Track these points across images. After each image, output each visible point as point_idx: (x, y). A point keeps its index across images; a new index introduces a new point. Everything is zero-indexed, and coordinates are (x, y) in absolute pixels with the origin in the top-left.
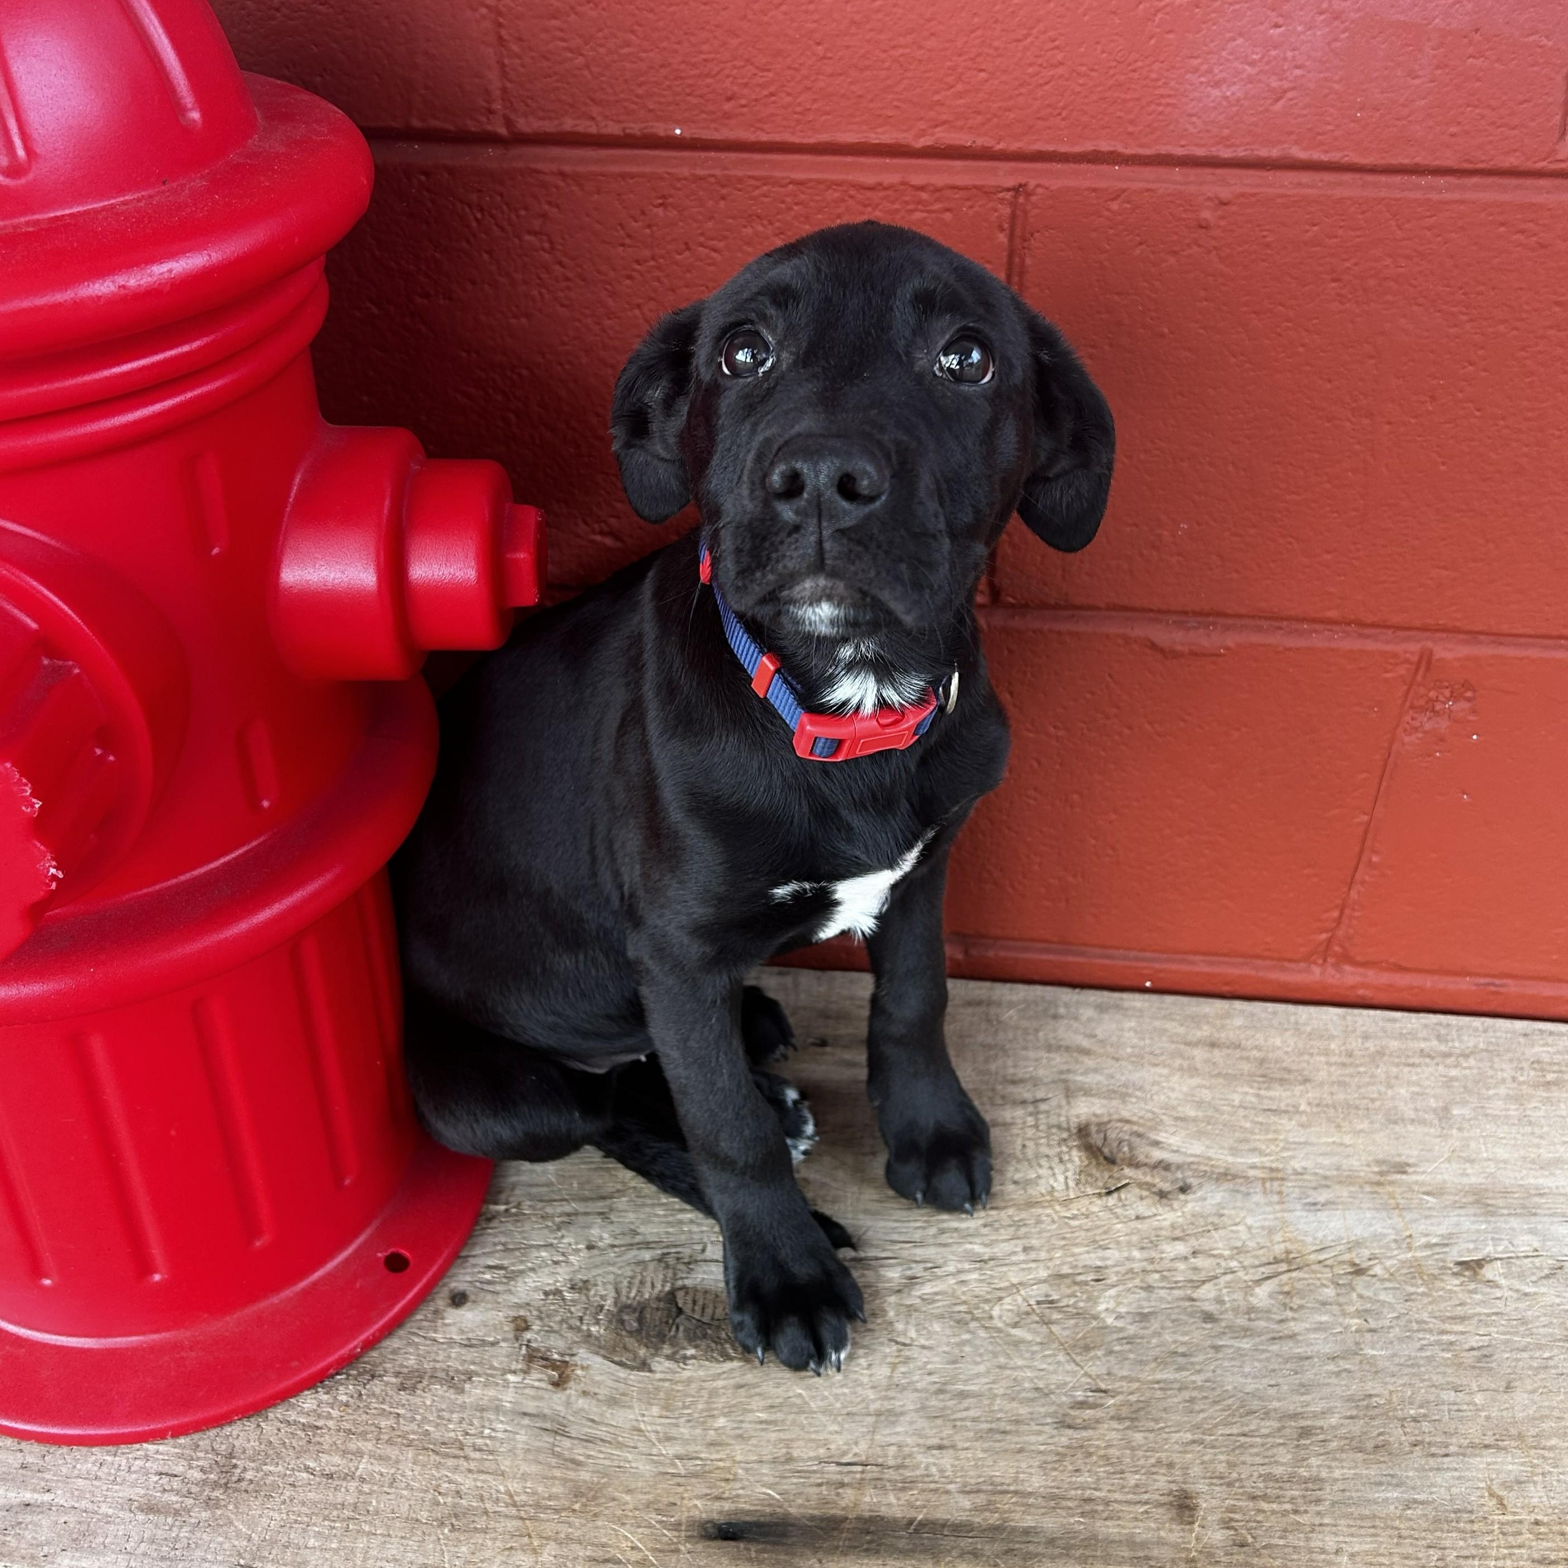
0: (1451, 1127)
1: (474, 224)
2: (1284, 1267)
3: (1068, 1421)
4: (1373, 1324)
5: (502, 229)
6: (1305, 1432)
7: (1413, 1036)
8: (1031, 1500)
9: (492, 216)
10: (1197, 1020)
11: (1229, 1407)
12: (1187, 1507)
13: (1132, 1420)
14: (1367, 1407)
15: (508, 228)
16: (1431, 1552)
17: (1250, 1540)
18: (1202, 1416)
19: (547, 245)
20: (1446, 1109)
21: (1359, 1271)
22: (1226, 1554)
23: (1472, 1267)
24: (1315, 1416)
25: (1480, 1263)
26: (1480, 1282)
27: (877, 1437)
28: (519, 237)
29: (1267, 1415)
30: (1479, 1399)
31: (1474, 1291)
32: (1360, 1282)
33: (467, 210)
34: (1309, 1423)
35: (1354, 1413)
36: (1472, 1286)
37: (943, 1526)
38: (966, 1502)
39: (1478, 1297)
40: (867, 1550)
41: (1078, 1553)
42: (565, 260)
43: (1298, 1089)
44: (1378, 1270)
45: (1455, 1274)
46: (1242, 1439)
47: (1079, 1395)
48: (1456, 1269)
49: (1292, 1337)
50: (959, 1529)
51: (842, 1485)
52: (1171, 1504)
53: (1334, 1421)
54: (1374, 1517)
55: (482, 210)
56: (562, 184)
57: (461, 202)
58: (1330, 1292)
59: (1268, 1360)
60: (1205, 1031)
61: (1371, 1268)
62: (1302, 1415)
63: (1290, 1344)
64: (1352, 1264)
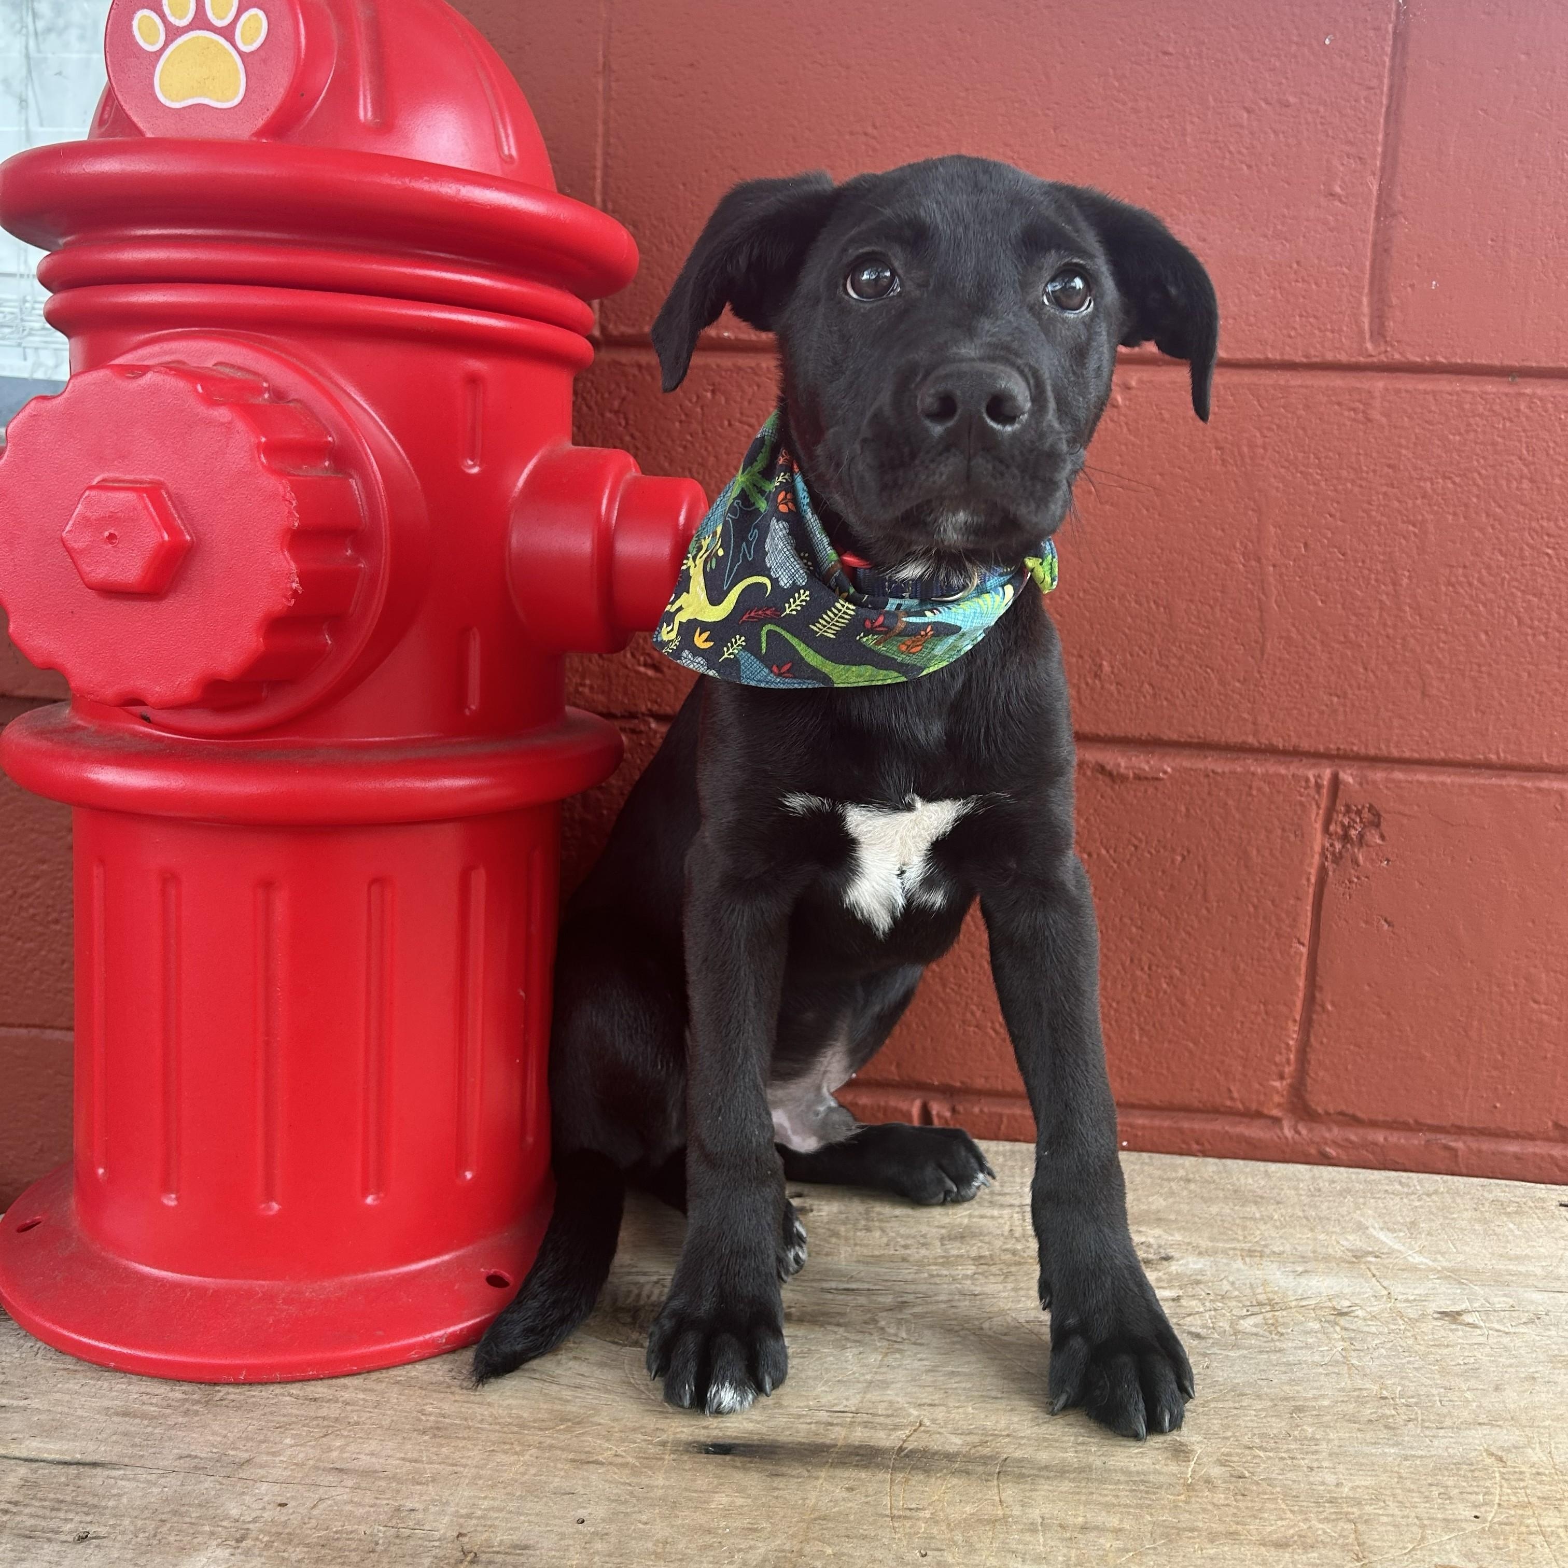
0: (1420, 1233)
2: (1268, 1308)
4: (1358, 1346)
6: (1299, 1409)
7: (1379, 1182)
8: (1023, 1442)
10: (1174, 1168)
12: (1183, 1451)
14: (1358, 1397)
16: (1434, 1488)
17: (1247, 1474)
20: (1414, 1224)
21: (1342, 1314)
22: (1225, 1482)
23: (1453, 1316)
24: (1306, 1399)
25: (1459, 1313)
26: (1461, 1324)
27: (869, 1396)
29: (1259, 1397)
30: (1468, 1395)
31: (1457, 1330)
32: (1342, 1321)
34: (1301, 1403)
35: (1345, 1399)
36: (1454, 1327)
37: (935, 1454)
38: (957, 1440)
39: (1460, 1333)
40: (857, 1466)
41: (1072, 1476)
43: (1271, 1208)
44: (1360, 1313)
45: (1435, 1319)
46: (1235, 1412)
48: (1436, 1316)
49: (1280, 1351)
50: (950, 1457)
51: (831, 1424)
52: (1165, 1447)
53: (1326, 1403)
54: (1373, 1464)
58: (1316, 1326)
59: (1256, 1364)
60: (1181, 1173)
61: (1353, 1311)
62: (1293, 1398)
63: (1278, 1355)
64: (1334, 1309)
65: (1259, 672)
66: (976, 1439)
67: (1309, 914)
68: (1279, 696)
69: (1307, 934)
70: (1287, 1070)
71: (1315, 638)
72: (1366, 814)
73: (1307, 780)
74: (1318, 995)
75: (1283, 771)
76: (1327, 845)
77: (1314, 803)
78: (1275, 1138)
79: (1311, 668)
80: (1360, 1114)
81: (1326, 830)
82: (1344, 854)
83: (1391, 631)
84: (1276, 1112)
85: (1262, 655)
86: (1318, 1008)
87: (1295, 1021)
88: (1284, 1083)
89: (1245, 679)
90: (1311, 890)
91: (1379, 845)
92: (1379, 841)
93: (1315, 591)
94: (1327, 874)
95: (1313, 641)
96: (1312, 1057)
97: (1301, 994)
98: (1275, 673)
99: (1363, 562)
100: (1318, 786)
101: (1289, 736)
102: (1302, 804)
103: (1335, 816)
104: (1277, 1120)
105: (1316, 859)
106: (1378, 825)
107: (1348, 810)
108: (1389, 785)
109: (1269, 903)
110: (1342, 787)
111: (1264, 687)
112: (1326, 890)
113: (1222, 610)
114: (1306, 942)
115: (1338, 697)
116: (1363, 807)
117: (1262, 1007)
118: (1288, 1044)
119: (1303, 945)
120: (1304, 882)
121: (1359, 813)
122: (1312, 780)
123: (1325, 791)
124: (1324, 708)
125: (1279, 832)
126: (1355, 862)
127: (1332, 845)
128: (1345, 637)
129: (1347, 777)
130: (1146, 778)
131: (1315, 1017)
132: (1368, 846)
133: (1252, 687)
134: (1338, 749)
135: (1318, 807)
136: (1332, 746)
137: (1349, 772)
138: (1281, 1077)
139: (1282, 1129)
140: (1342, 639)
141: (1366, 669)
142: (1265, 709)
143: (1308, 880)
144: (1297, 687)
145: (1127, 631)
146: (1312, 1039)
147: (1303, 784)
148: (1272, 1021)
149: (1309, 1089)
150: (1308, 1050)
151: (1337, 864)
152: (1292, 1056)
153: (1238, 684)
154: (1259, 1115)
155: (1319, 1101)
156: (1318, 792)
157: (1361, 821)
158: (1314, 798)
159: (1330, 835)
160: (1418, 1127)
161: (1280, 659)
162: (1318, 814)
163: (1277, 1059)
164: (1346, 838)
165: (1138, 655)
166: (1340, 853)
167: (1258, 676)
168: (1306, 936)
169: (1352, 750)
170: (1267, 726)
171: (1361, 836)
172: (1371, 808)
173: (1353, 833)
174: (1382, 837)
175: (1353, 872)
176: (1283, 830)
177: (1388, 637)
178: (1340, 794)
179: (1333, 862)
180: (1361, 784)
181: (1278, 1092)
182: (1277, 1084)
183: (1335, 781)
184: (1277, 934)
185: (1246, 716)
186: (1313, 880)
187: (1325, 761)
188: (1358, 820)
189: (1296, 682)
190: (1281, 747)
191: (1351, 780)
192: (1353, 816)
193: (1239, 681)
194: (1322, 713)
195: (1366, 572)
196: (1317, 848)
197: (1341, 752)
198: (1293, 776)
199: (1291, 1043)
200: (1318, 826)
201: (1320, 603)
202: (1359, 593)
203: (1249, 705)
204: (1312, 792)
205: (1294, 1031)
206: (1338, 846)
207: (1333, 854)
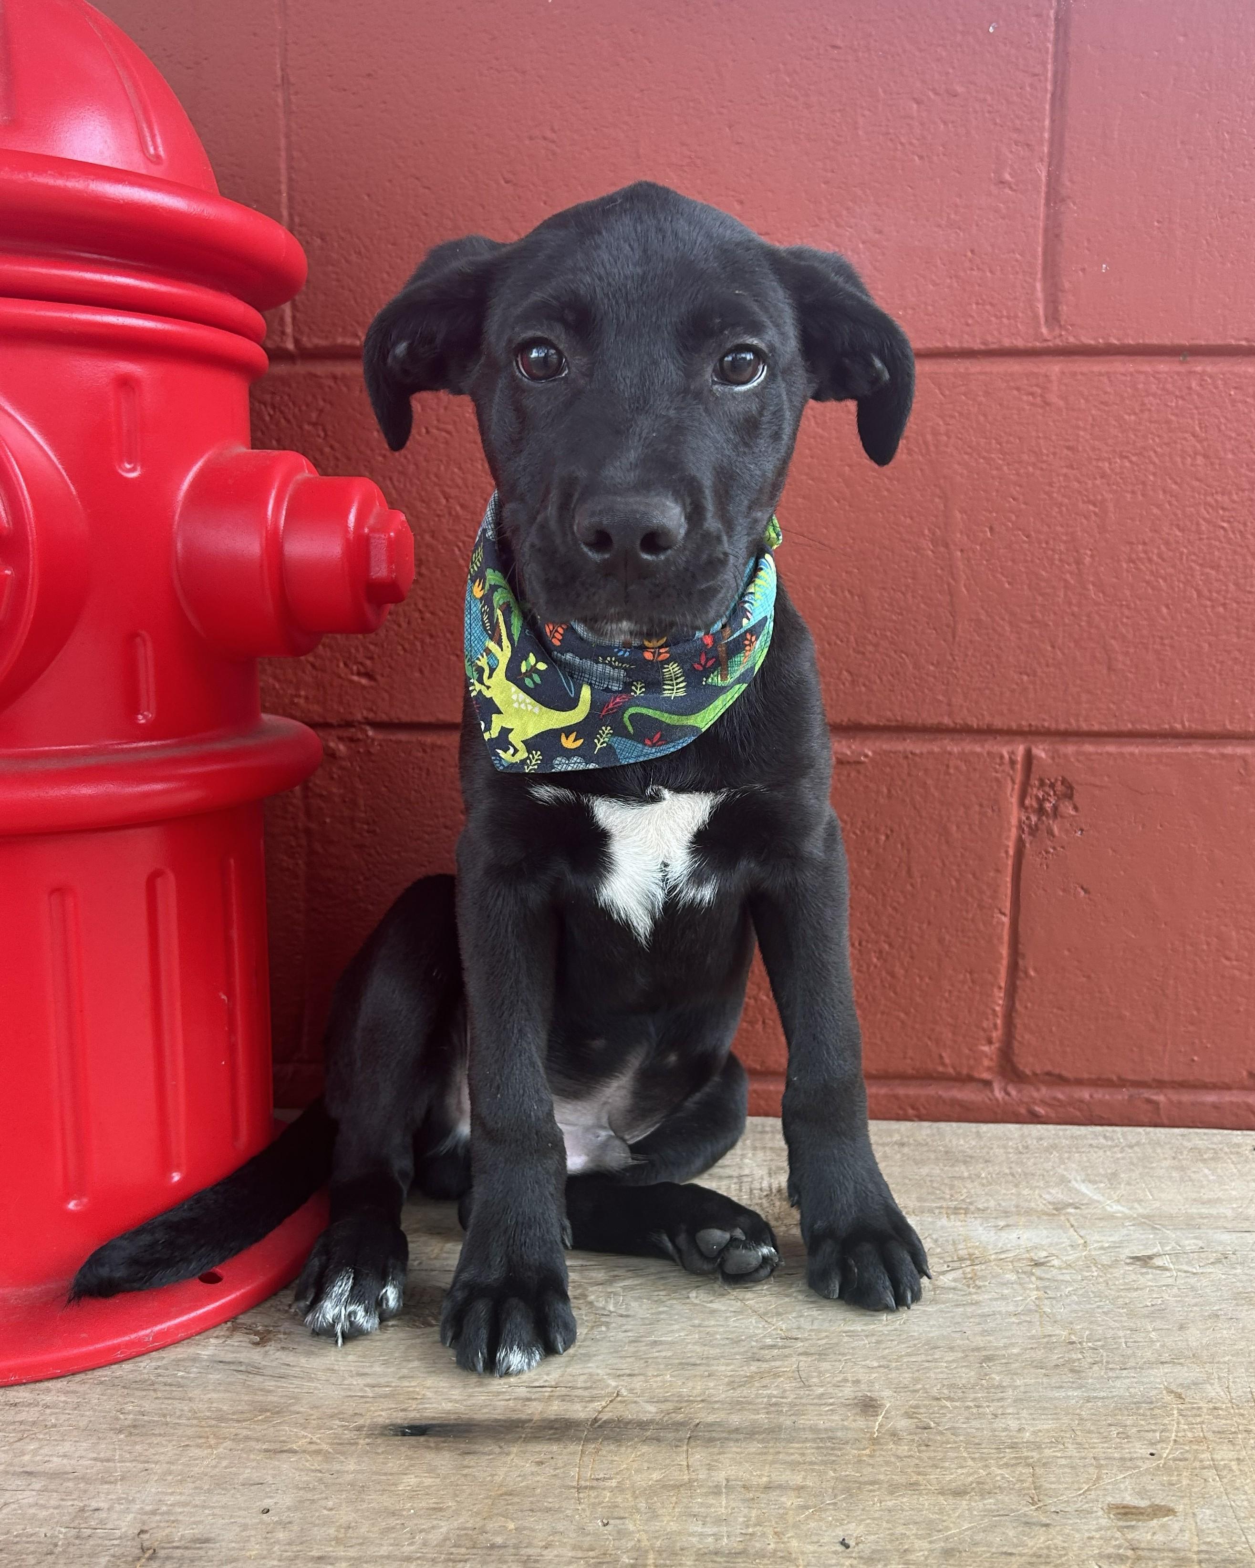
0: (1120, 1183)
1: (267, 418)
2: (968, 1263)
3: (757, 1356)
4: (1051, 1294)
5: (288, 421)
6: (988, 1359)
7: (1085, 1137)
8: (716, 1406)
9: (282, 412)
10: (890, 1133)
11: (915, 1345)
12: (873, 1406)
13: (820, 1354)
14: (1047, 1343)
15: (292, 420)
16: (1113, 1428)
17: (932, 1425)
18: (887, 1351)
19: (322, 434)
20: (1115, 1175)
21: (1037, 1264)
22: (910, 1434)
23: (1144, 1261)
24: (997, 1348)
25: (1150, 1257)
26: (1151, 1267)
27: (569, 1370)
28: (301, 428)
29: (952, 1349)
30: (1153, 1335)
31: (1147, 1273)
32: (1037, 1271)
33: (263, 407)
34: (991, 1352)
35: (1035, 1346)
36: (1144, 1270)
37: (628, 1423)
38: (652, 1408)
39: (1150, 1276)
40: (550, 1439)
41: (761, 1437)
42: (337, 445)
43: (980, 1166)
44: (1056, 1262)
45: (1128, 1264)
46: (927, 1364)
47: (769, 1341)
48: (1128, 1261)
49: (977, 1303)
50: (642, 1425)
51: (529, 1400)
52: (856, 1404)
53: (1015, 1351)
54: (1056, 1407)
55: (274, 407)
56: (332, 384)
57: (260, 402)
58: (1013, 1277)
59: (953, 1317)
60: (896, 1137)
61: (1049, 1261)
62: (984, 1348)
63: (974, 1307)
64: (1032, 1260)
65: (952, 655)
66: (669, 1406)
67: (1009, 885)
68: (971, 677)
69: (1008, 904)
70: (995, 1034)
71: (1003, 619)
72: (1059, 787)
73: (1002, 757)
74: (1021, 962)
75: (978, 749)
76: (1024, 818)
77: (1009, 779)
78: (987, 1101)
79: (1000, 648)
80: (1065, 1073)
81: (1022, 804)
82: (1040, 826)
83: (1076, 609)
84: (986, 1076)
85: (954, 637)
86: (1021, 975)
87: (1000, 988)
88: (993, 1047)
89: (938, 663)
90: (1010, 862)
91: (1073, 816)
92: (1073, 813)
93: (1002, 574)
94: (1024, 846)
95: (1002, 622)
96: (1018, 1021)
97: (1005, 962)
98: (966, 655)
99: (1047, 543)
100: (1013, 762)
101: (983, 715)
102: (997, 780)
103: (1029, 790)
104: (988, 1084)
105: (1014, 832)
106: (1070, 797)
107: (1042, 783)
108: (1080, 758)
109: (970, 876)
110: (1035, 762)
111: (957, 669)
112: (1024, 862)
113: (913, 597)
114: (1007, 912)
115: (1028, 675)
116: (1056, 780)
117: (968, 976)
118: (994, 1011)
119: (1004, 914)
120: (1003, 855)
121: (1052, 786)
122: (1006, 756)
123: (1019, 767)
124: (1015, 686)
125: (977, 808)
126: (1050, 833)
127: (1028, 818)
128: (1032, 616)
129: (1040, 752)
130: (849, 763)
131: (1018, 983)
132: (1062, 817)
133: (945, 669)
134: (1030, 725)
135: (1013, 782)
136: (1024, 723)
137: (1041, 747)
138: (990, 1042)
139: (992, 1091)
140: (1030, 619)
141: (1053, 647)
142: (959, 690)
143: (1007, 852)
144: (989, 667)
145: (824, 620)
146: (1018, 1006)
147: (998, 760)
148: (978, 988)
149: (1016, 1052)
150: (1014, 1014)
151: (1034, 836)
152: (999, 1022)
153: (932, 668)
154: (970, 1079)
155: (1026, 1063)
156: (1013, 768)
157: (1055, 794)
158: (1008, 774)
159: (1026, 808)
160: (1122, 1083)
161: (971, 642)
162: (1013, 789)
163: (985, 1024)
164: (1041, 811)
165: (836, 644)
166: (1036, 825)
167: (950, 658)
168: (1007, 906)
169: (1043, 726)
170: (961, 706)
171: (1055, 808)
172: (1064, 781)
173: (1048, 806)
174: (1076, 808)
175: (1049, 843)
176: (981, 805)
177: (1073, 615)
178: (1034, 769)
179: (1030, 834)
180: (1053, 758)
181: (986, 1056)
182: (986, 1049)
183: (1029, 757)
184: (979, 905)
185: (940, 697)
186: (1011, 852)
187: (1019, 738)
188: (1052, 793)
189: (987, 663)
190: (975, 726)
191: (1043, 755)
192: (1047, 789)
193: (933, 664)
194: (1013, 691)
195: (1050, 553)
196: (1014, 821)
197: (1033, 729)
198: (989, 753)
199: (998, 1009)
200: (1014, 800)
201: (1007, 586)
202: (1044, 573)
203: (944, 687)
204: (1007, 768)
205: (1000, 998)
206: (1034, 819)
207: (1030, 826)
